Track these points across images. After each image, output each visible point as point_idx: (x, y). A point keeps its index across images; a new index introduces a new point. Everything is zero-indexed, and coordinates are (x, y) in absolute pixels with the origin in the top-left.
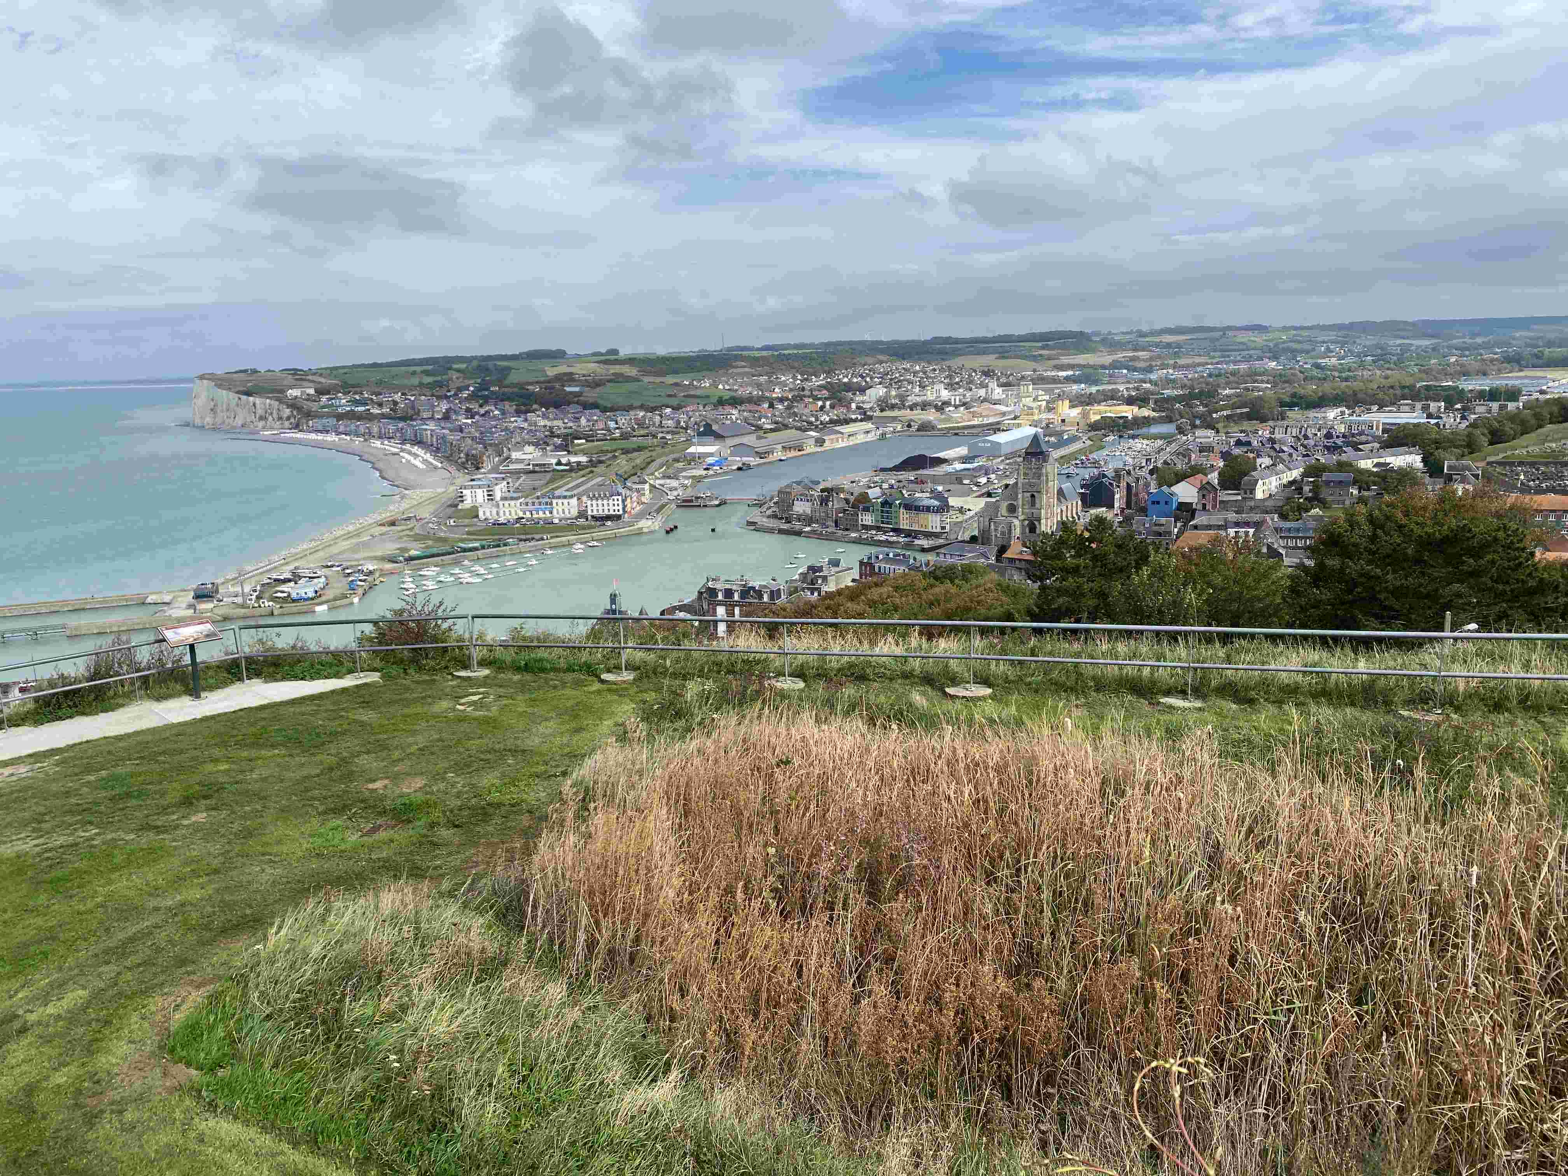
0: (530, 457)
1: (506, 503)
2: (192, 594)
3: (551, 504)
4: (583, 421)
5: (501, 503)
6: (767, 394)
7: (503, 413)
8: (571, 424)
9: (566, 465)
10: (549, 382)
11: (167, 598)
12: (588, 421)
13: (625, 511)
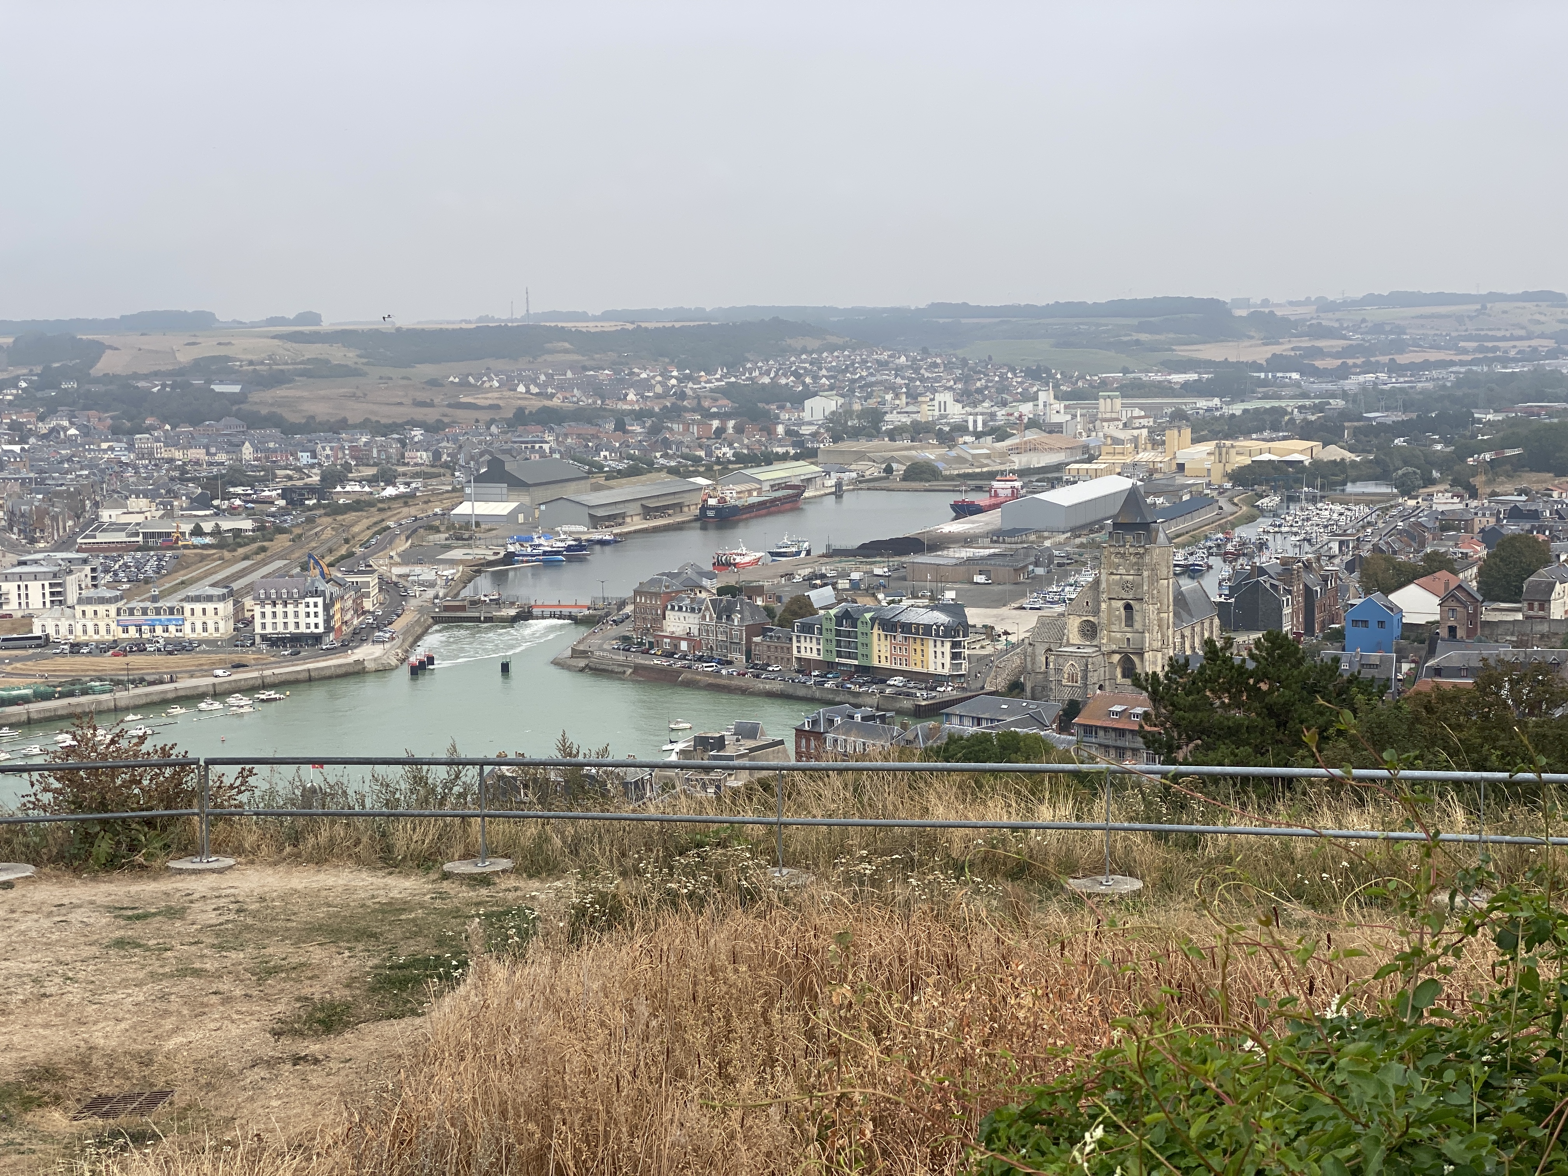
1: (89, 609)
4: (247, 452)
5: (79, 609)
6: (611, 404)
7: (86, 431)
8: (222, 457)
9: (211, 534)
10: (181, 372)
12: (258, 450)
13: (329, 629)
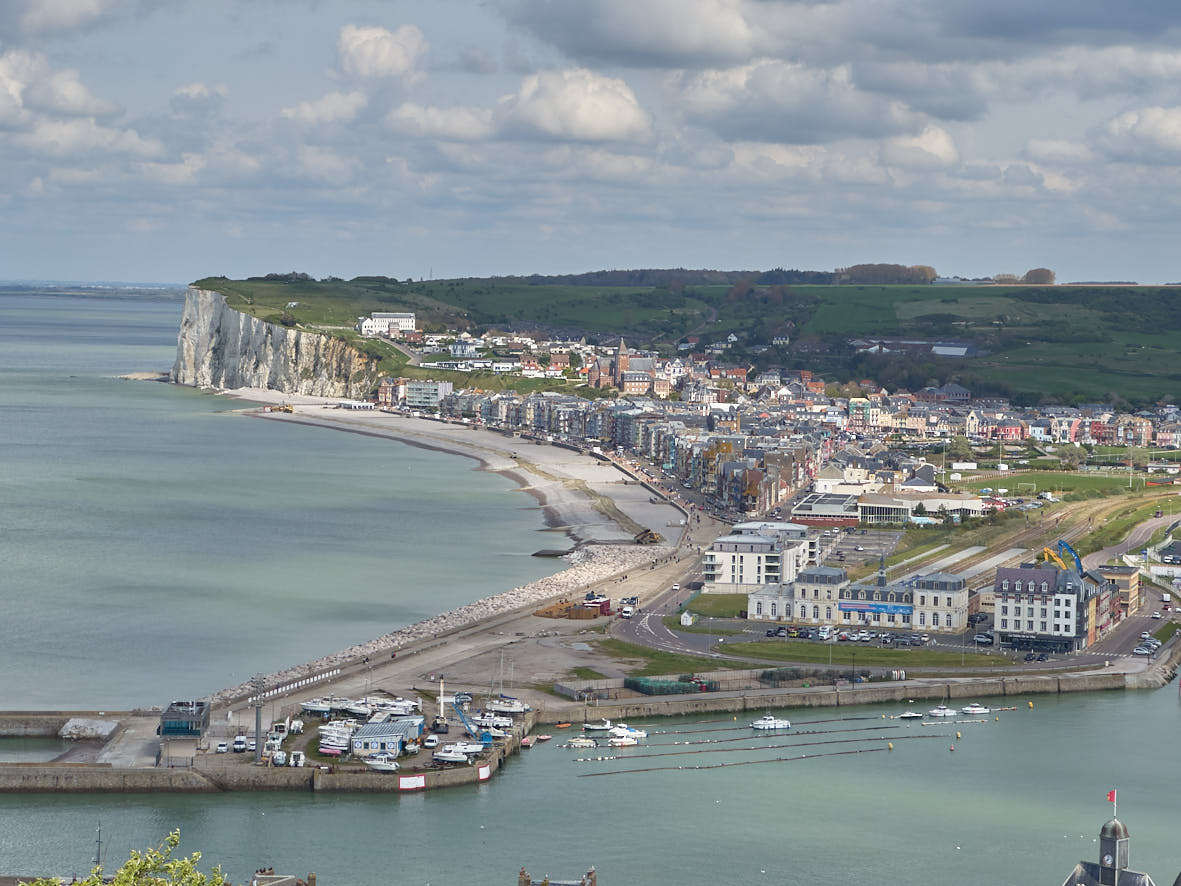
0: (857, 491)
1: (810, 588)
2: (157, 722)
3: (910, 599)
4: (972, 423)
5: (798, 588)
9: (934, 515)
11: (104, 728)
12: (982, 423)
13: (1081, 631)
